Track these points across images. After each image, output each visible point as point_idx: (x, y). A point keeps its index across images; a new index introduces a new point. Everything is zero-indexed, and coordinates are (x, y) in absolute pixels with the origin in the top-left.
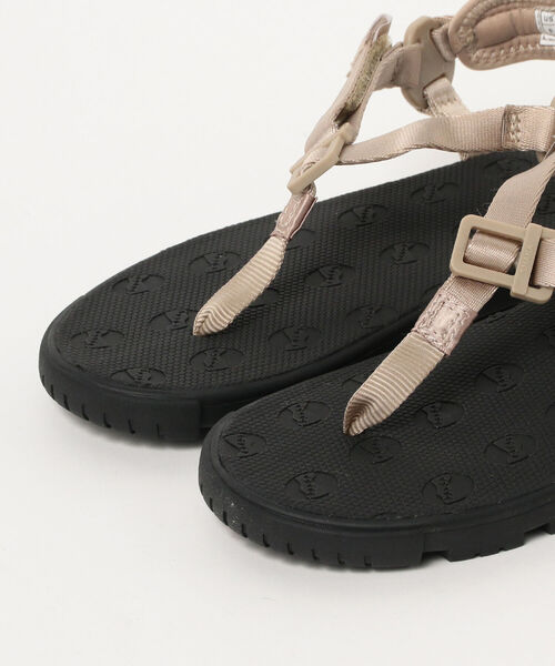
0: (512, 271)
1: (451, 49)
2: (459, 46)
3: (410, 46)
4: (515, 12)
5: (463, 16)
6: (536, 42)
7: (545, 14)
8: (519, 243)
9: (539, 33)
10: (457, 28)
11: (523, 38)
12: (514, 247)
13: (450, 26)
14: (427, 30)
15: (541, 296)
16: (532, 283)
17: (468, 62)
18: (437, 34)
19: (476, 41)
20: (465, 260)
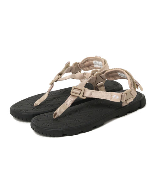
0: (80, 94)
1: (80, 67)
2: (81, 67)
3: (73, 66)
4: (90, 62)
5: (82, 62)
6: (94, 66)
7: (95, 62)
8: (81, 90)
9: (94, 65)
10: (81, 64)
11: (92, 66)
12: (80, 91)
13: (80, 64)
14: (76, 64)
15: (84, 98)
16: (83, 96)
17: (83, 70)
18: (78, 65)
19: (84, 66)
20: (73, 92)
